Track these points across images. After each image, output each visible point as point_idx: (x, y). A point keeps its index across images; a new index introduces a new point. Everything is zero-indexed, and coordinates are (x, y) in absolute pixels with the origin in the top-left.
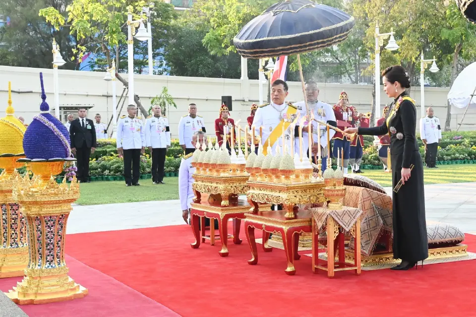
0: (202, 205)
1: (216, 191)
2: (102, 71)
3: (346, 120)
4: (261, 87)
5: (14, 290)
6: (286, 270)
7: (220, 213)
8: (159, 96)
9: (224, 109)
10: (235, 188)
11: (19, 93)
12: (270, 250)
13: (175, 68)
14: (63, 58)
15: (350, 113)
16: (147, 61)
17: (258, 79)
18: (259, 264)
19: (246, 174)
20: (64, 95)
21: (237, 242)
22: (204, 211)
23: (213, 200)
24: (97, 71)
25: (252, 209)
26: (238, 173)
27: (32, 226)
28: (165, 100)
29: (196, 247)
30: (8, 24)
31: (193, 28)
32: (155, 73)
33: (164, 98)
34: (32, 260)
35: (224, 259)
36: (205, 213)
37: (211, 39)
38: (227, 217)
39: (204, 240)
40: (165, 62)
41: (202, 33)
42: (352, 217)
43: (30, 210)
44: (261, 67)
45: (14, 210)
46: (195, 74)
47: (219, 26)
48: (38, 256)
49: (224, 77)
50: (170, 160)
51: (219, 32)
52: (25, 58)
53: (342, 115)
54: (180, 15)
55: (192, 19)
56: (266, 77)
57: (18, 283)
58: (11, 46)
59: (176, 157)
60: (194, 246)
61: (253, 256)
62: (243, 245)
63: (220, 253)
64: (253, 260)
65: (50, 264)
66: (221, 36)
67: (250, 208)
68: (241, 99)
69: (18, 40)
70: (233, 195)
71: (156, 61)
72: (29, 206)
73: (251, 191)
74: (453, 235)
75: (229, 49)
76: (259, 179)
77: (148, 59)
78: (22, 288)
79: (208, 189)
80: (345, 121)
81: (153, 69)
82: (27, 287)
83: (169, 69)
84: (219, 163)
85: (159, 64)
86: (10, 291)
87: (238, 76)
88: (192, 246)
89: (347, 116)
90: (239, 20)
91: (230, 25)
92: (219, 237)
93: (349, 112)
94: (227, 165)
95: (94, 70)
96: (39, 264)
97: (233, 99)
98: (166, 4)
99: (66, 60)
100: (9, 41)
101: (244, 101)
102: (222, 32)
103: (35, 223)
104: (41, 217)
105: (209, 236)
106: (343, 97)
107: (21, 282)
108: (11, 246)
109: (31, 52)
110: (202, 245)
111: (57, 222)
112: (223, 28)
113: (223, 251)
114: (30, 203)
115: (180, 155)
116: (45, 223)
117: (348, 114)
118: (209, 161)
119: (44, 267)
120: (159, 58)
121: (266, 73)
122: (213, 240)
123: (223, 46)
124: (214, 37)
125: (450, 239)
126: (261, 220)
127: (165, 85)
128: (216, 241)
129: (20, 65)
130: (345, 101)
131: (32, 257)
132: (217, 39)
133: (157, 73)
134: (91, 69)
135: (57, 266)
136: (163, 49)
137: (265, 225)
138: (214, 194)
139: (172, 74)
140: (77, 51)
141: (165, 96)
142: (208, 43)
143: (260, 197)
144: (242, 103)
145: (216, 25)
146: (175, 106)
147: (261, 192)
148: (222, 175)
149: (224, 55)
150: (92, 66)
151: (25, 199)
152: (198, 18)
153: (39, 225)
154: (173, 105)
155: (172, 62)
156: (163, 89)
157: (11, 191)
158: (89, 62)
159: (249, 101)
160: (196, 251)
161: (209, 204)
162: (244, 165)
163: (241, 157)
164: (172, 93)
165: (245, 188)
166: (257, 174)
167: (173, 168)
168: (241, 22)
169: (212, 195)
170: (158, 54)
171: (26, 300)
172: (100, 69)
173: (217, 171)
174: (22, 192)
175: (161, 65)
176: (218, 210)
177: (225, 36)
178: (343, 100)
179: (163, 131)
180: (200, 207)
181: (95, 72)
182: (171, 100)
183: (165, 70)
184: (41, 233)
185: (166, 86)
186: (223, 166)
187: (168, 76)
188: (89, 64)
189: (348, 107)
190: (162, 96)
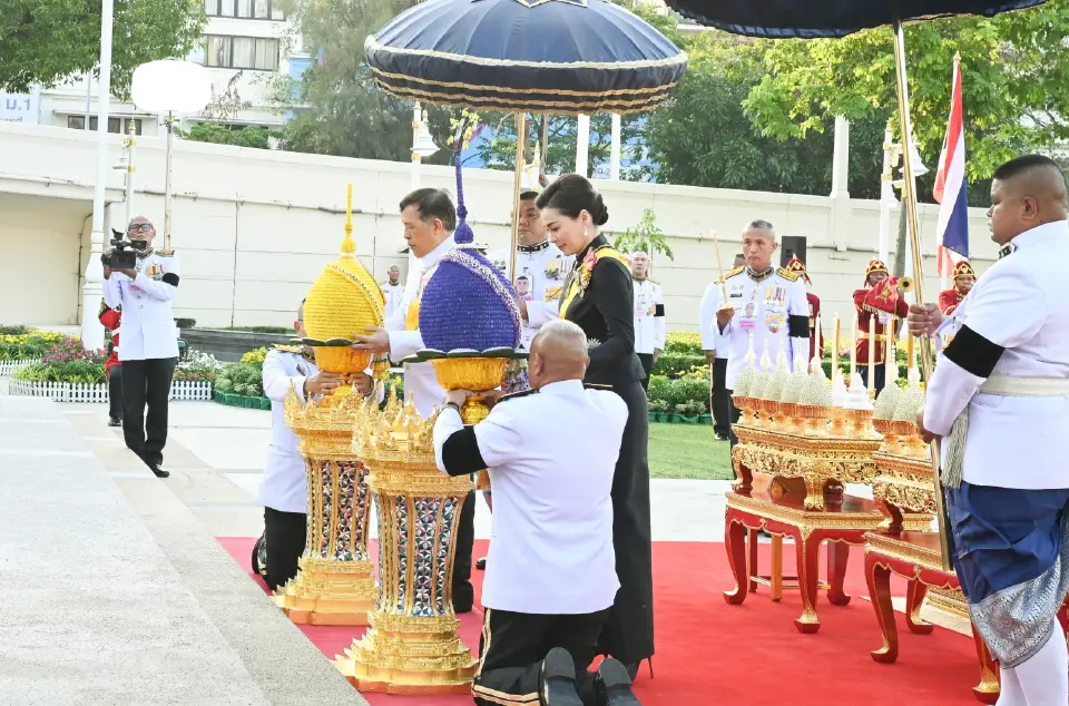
0: (755, 500)
1: (793, 470)
2: (507, 169)
4: (884, 217)
5: (346, 656)
6: (976, 689)
7: (800, 525)
8: (632, 231)
10: (841, 467)
11: (335, 212)
12: (926, 630)
13: (671, 164)
14: (433, 140)
16: (608, 149)
17: (878, 197)
18: (902, 664)
19: (870, 433)
21: (839, 599)
22: (760, 517)
23: (780, 490)
24: (496, 167)
25: (886, 523)
26: (848, 431)
27: (388, 516)
28: (647, 240)
29: (735, 601)
30: (321, 63)
31: (720, 73)
32: (623, 177)
33: (643, 234)
34: (385, 592)
35: (807, 640)
36: (761, 520)
37: (764, 99)
38: (818, 535)
39: (754, 585)
40: (646, 151)
41: (742, 86)
43: (386, 480)
44: (887, 171)
45: (345, 476)
46: (715, 180)
47: (788, 68)
48: (397, 588)
49: (788, 190)
50: (658, 383)
51: (786, 84)
52: (349, 137)
54: (691, 43)
55: (718, 51)
56: (898, 193)
57: (355, 641)
58: (321, 112)
59: (672, 377)
60: (731, 597)
61: (886, 642)
62: (852, 608)
63: (798, 624)
64: (884, 650)
65: (422, 606)
66: (788, 92)
67: (881, 520)
68: (830, 244)
69: (335, 98)
70: (832, 482)
71: (627, 147)
72: (386, 471)
73: (885, 479)
75: (806, 125)
76: (905, 451)
77: (610, 143)
78: (364, 653)
79: (773, 463)
81: (619, 167)
82: (373, 653)
83: (657, 167)
84: (800, 403)
85: (633, 154)
86: (337, 656)
87: (823, 188)
88: (726, 596)
90: (837, 56)
91: (812, 68)
92: (796, 583)
94: (823, 408)
95: (489, 167)
96: (400, 603)
97: (809, 243)
98: (660, 17)
99: (439, 145)
100: (318, 101)
101: (836, 249)
102: (792, 84)
103: (397, 511)
104: (408, 498)
105: (768, 578)
107: (360, 638)
108: (337, 555)
109: (361, 125)
110: (749, 597)
111: (439, 513)
112: (795, 74)
113: (805, 619)
114: (387, 465)
115: (683, 372)
116: (415, 512)
118: (778, 395)
119: (409, 612)
120: (634, 140)
121: (899, 184)
122: (778, 588)
123: (792, 116)
124: (771, 95)
126: (909, 552)
127: (649, 204)
128: (784, 592)
129: (337, 152)
131: (385, 586)
132: (778, 101)
133: (628, 177)
134: (482, 163)
135: (436, 614)
136: (645, 120)
137: (921, 567)
138: (785, 475)
139: (661, 179)
140: (460, 123)
141: (646, 232)
142: (756, 110)
143: (909, 495)
144: (831, 254)
145: (777, 67)
146: (669, 253)
147: (910, 483)
148: (808, 431)
149: (791, 139)
150: (486, 157)
151: (377, 455)
152: (732, 49)
153: (404, 516)
154: (663, 251)
155: (664, 151)
156: (643, 215)
157: (348, 435)
158: (481, 147)
159: (849, 249)
160: (736, 611)
161: (770, 501)
162: (866, 413)
163: (858, 392)
164: (664, 226)
165: (866, 470)
166: (901, 437)
167: (663, 402)
168: (840, 60)
169: (779, 480)
170: (633, 133)
171: (372, 683)
172: (503, 163)
173: (797, 422)
174: (373, 440)
175: (638, 158)
176: (796, 517)
177: (798, 93)
179: (648, 314)
180: (750, 505)
181: (490, 170)
182: (659, 241)
183: (648, 170)
184: (406, 534)
185: (650, 207)
186: (812, 412)
187: (653, 184)
188: (480, 151)
190: (640, 231)
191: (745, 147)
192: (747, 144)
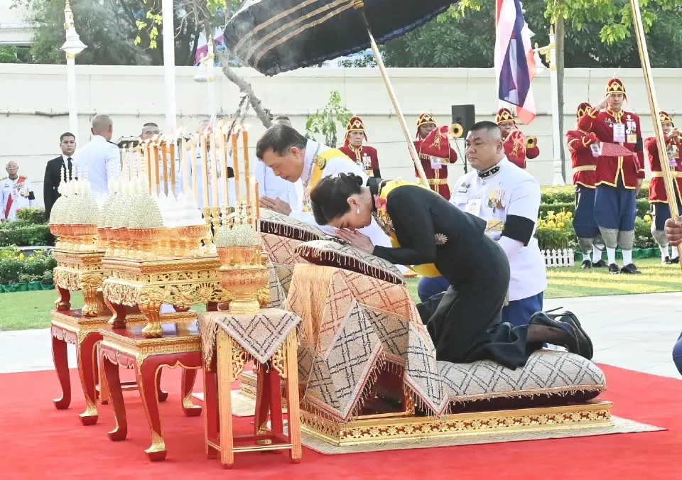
3: (622, 141)
6: (146, 451)
8: (321, 112)
9: (355, 127)
11: (51, 116)
14: (81, 38)
15: (632, 125)
20: (135, 118)
28: (335, 120)
29: (62, 406)
33: (331, 114)
42: (275, 333)
53: (612, 129)
63: (80, 419)
64: (116, 430)
74: (573, 377)
80: (617, 143)
88: (55, 403)
89: (623, 132)
93: (628, 123)
106: (612, 89)
113: (87, 413)
117: (626, 128)
125: (566, 388)
130: (617, 99)
140: (146, 25)
141: (334, 112)
156: (331, 96)
164: (351, 105)
178: (613, 95)
189: (626, 114)
190: (328, 111)
191: (451, 31)
192: (452, 28)
